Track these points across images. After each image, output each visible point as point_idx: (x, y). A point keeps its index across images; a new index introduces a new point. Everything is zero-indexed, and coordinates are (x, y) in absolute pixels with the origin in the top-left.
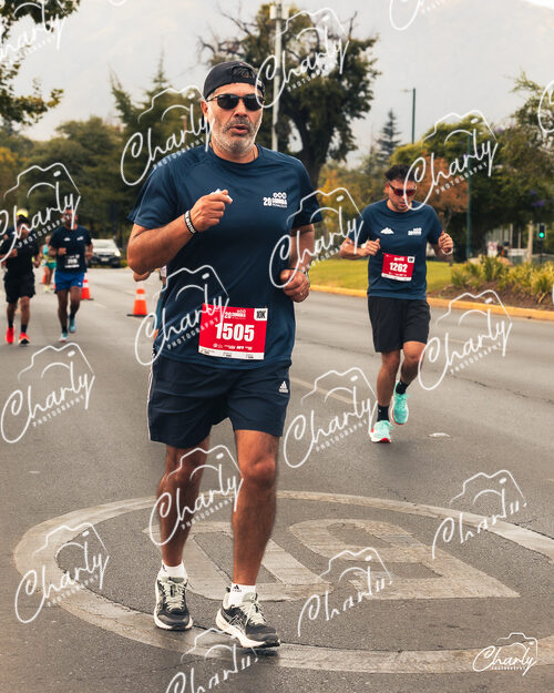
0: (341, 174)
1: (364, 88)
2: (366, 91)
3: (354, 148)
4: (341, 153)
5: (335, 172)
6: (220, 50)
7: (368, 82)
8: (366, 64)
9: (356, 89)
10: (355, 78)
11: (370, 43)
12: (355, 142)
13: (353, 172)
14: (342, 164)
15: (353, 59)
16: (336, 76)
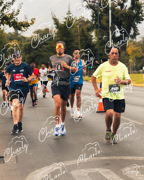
0: (134, 43)
1: (141, 13)
2: (142, 14)
3: (139, 34)
4: (134, 36)
5: (132, 43)
6: (90, 2)
7: (142, 10)
8: (142, 4)
9: (138, 13)
10: (138, 9)
12: (139, 32)
13: (139, 42)
14: (134, 40)
15: (137, 3)
16: (131, 9)
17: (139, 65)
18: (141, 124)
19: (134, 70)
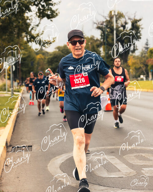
0: (134, 57)
1: (139, 33)
2: (140, 33)
3: (137, 49)
5: (132, 57)
6: (99, 24)
7: (140, 31)
8: (139, 26)
9: (137, 33)
10: (136, 30)
11: (140, 20)
12: (137, 48)
13: (137, 56)
14: (134, 54)
15: (136, 25)
17: (138, 74)
18: (139, 120)
19: (133, 78)
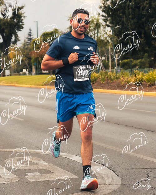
1: (21, 22)
2: (22, 23)
3: (19, 40)
4: (15, 43)
7: (22, 20)
8: (22, 14)
9: (19, 22)
10: (18, 19)
11: (22, 7)
12: (19, 39)
15: (18, 13)
16: (13, 18)
17: (19, 68)
18: (22, 120)
19: (15, 72)
